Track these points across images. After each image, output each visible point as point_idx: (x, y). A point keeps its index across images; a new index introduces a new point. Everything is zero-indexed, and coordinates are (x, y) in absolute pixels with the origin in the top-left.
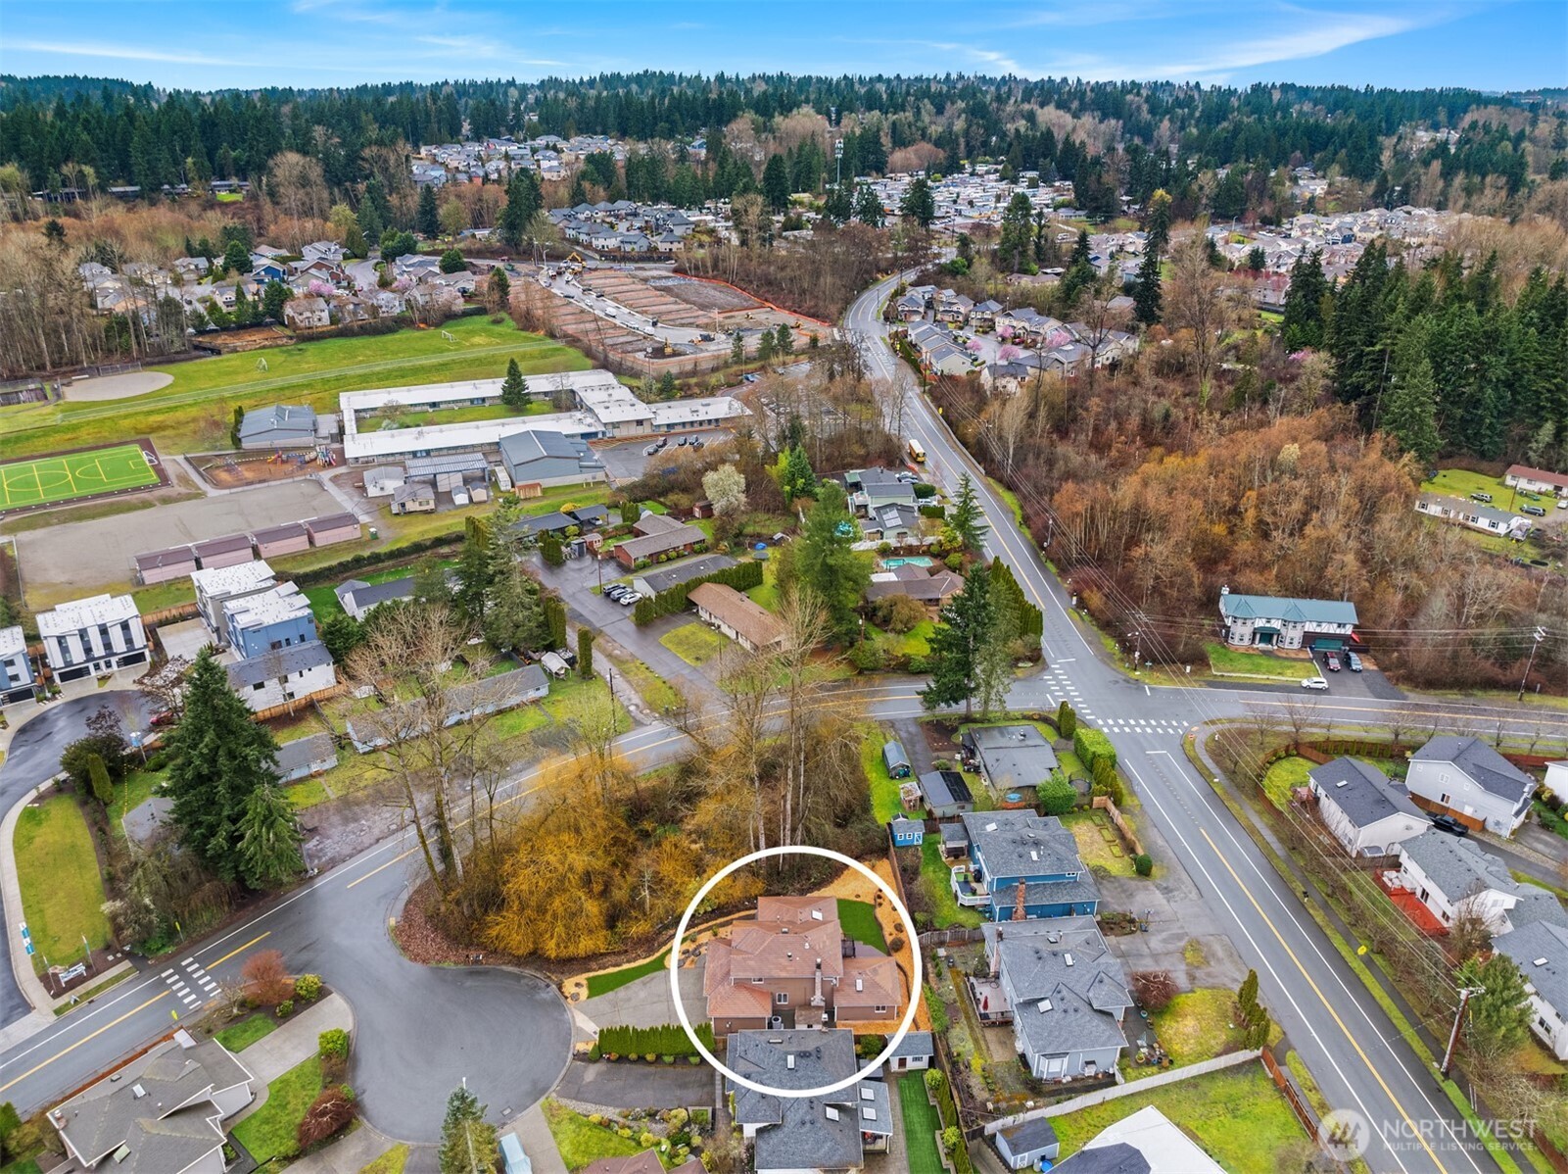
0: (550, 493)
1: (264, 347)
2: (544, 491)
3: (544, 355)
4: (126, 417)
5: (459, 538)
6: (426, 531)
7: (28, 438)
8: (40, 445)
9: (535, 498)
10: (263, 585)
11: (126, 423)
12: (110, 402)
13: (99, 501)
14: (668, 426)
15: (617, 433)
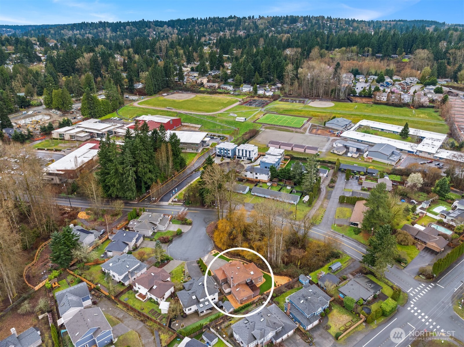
0: (374, 162)
1: (364, 103)
2: (373, 161)
3: (435, 125)
4: (313, 112)
5: (335, 163)
6: (331, 159)
7: (292, 111)
8: (292, 113)
9: (369, 162)
10: (278, 155)
11: (312, 113)
12: (316, 108)
13: (285, 128)
14: (440, 158)
15: (420, 154)
